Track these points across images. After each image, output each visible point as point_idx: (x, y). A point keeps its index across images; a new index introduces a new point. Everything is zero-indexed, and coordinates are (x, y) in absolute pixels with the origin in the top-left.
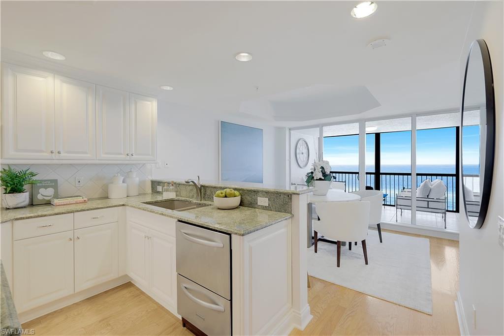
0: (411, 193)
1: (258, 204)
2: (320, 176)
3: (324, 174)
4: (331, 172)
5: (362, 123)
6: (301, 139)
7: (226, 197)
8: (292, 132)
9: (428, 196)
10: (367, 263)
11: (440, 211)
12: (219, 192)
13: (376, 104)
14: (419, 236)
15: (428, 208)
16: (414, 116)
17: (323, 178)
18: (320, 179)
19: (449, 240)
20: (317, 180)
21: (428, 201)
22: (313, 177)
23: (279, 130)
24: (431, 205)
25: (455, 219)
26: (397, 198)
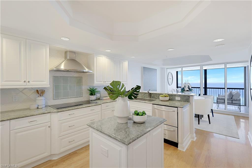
0: (224, 97)
1: (176, 99)
2: (188, 89)
3: (189, 88)
4: (192, 88)
5: (201, 66)
6: (169, 72)
7: (165, 97)
8: (168, 70)
9: (232, 98)
10: (210, 123)
11: (238, 105)
12: (161, 95)
13: (211, 60)
14: (229, 115)
15: (232, 103)
16: (225, 64)
17: (189, 90)
18: (188, 91)
19: (243, 117)
20: (186, 91)
21: (232, 100)
22: (185, 90)
23: (162, 69)
24: (233, 102)
25: (244, 109)
26: (217, 99)
